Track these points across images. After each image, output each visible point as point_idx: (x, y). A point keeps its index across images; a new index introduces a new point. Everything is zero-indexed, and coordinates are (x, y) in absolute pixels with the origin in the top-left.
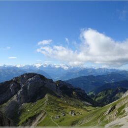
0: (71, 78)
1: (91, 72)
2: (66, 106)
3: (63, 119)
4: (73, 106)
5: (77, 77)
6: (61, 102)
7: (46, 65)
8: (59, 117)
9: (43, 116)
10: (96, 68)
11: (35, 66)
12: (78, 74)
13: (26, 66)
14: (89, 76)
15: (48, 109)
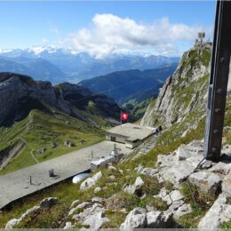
0: (99, 75)
1: (137, 64)
2: (65, 131)
3: (51, 153)
4: (79, 130)
5: (111, 72)
6: (56, 124)
7: (53, 50)
8: (45, 150)
9: (20, 149)
10: (146, 56)
11: (33, 52)
12: (112, 67)
13: (14, 51)
14: (131, 70)
15: (31, 136)
